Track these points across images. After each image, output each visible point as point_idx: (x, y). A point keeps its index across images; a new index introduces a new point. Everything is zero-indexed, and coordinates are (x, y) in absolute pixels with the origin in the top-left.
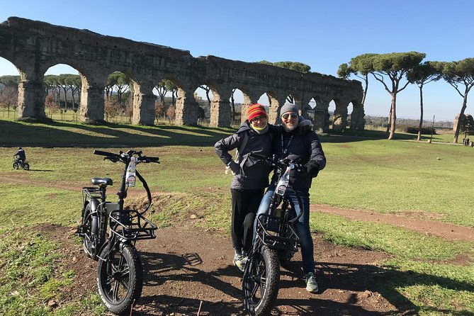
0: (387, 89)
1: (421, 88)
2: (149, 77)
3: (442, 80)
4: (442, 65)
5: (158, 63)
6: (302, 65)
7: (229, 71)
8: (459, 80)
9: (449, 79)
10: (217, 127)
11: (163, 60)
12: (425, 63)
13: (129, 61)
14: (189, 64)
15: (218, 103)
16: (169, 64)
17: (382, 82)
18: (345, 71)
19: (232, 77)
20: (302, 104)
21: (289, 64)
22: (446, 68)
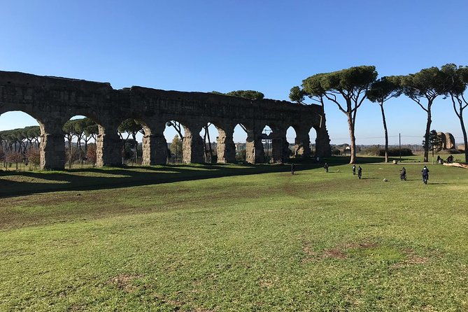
0: (341, 108)
1: (381, 105)
2: (56, 114)
3: (403, 95)
4: (398, 79)
5: (66, 98)
6: (255, 92)
7: (160, 103)
8: (421, 94)
9: (411, 94)
10: (149, 165)
11: (73, 94)
12: (382, 78)
13: (29, 98)
14: (108, 97)
15: (149, 138)
16: (81, 98)
17: (335, 101)
18: (297, 94)
19: (164, 108)
20: (255, 133)
21: (240, 92)
22: (403, 83)
